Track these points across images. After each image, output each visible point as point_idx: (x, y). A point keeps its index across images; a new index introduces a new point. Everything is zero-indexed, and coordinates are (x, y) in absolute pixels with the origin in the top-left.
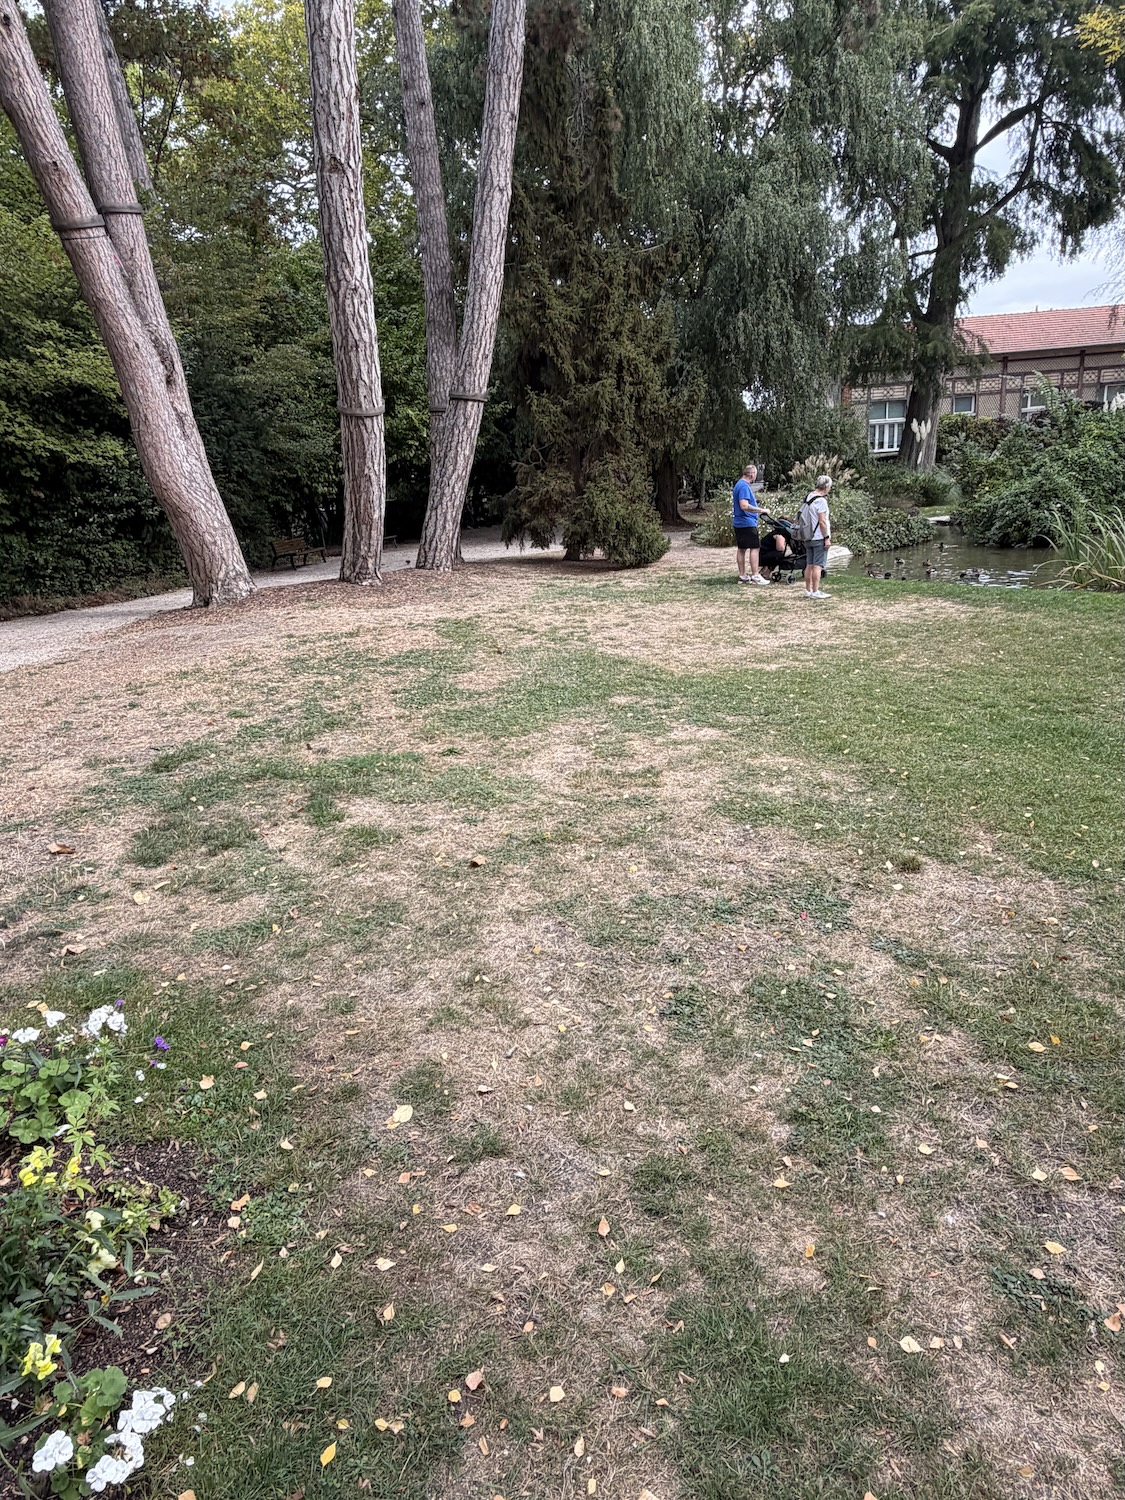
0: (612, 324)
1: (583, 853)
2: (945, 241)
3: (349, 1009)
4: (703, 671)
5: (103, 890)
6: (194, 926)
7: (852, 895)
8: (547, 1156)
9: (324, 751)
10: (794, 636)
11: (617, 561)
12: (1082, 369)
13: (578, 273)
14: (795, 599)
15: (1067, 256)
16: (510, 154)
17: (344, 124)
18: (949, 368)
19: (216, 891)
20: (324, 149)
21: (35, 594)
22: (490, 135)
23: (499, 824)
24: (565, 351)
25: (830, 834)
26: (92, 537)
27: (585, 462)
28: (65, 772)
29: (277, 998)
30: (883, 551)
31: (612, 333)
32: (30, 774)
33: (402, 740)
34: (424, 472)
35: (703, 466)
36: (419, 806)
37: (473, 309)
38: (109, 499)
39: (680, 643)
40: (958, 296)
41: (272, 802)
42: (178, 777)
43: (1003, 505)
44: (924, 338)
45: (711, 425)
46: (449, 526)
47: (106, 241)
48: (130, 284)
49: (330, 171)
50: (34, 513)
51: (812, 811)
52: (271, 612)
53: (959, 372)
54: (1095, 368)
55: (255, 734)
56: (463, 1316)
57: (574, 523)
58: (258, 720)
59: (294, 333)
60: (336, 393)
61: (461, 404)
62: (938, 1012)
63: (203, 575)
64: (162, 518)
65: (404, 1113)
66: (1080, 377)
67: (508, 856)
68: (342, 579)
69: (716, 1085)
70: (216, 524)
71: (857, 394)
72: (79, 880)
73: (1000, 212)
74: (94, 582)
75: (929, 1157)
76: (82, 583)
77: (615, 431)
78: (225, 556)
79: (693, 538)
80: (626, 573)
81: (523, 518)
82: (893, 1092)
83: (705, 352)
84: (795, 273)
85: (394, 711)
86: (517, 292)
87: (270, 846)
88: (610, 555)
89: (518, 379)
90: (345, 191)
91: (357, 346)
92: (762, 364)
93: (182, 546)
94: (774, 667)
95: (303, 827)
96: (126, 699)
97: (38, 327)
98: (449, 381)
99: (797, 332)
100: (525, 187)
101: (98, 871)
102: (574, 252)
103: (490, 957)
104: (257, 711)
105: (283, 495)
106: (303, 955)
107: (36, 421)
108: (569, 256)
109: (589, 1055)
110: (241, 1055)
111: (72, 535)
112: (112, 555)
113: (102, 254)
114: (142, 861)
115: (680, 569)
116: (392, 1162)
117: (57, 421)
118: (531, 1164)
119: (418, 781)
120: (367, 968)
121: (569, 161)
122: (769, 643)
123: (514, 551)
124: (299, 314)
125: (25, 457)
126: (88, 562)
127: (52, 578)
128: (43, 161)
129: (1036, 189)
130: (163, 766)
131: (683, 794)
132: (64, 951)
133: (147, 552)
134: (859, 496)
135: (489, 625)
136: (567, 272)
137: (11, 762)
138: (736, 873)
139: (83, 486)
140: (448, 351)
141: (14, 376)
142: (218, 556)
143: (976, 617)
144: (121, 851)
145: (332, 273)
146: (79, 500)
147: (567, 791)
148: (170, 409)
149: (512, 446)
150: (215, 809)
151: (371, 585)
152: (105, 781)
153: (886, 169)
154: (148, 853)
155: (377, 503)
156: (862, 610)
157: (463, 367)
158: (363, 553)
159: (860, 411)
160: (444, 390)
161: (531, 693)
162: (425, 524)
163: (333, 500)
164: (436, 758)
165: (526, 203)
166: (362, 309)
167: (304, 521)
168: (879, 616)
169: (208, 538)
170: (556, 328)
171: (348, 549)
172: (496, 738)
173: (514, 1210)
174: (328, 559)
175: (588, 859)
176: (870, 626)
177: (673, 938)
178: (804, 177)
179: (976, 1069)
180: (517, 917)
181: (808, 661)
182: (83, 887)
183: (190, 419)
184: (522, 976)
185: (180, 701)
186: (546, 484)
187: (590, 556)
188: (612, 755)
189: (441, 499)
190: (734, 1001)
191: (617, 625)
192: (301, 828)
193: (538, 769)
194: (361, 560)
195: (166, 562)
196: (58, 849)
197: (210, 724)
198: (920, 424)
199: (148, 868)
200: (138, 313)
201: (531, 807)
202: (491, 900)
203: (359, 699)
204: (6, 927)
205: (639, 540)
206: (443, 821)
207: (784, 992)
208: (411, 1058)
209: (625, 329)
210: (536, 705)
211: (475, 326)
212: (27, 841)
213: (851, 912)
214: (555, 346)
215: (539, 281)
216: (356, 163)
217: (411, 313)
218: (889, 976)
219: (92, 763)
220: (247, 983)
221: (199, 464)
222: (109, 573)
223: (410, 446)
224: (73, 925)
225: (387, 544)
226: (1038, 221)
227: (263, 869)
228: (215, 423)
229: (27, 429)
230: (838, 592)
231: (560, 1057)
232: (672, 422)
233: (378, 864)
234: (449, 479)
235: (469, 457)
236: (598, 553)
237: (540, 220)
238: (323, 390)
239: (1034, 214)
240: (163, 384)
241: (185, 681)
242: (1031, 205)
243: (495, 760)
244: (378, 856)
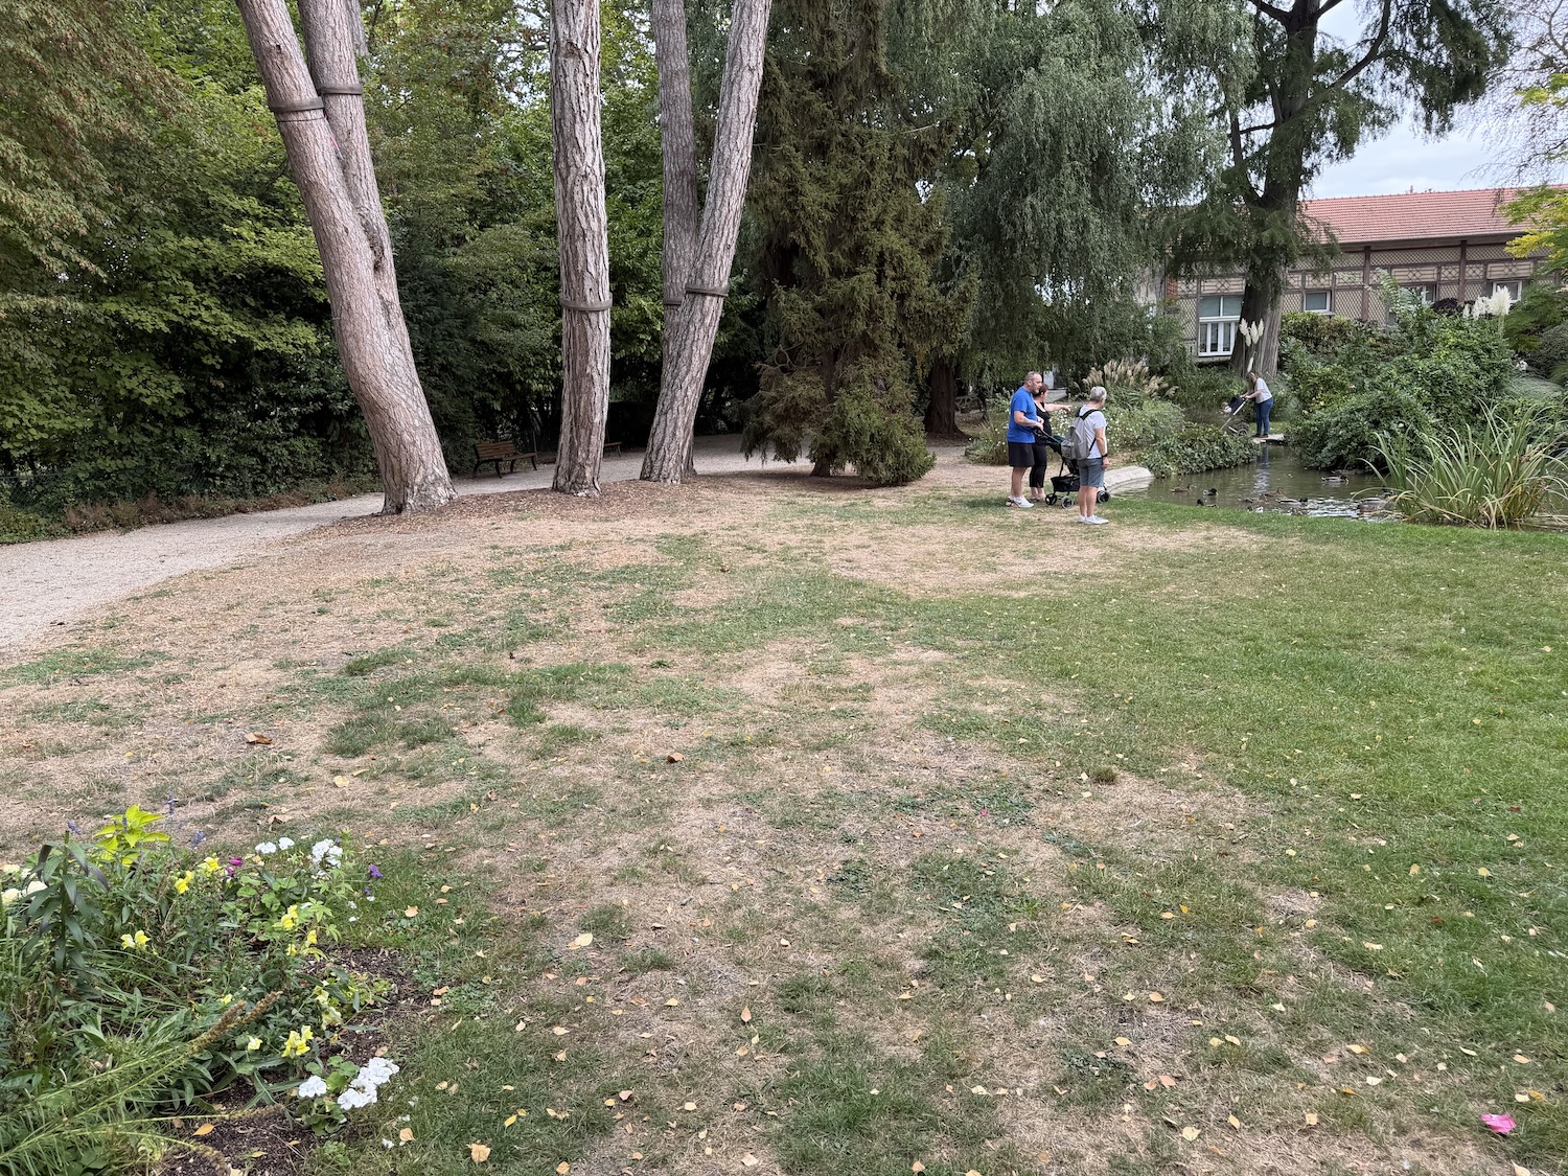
0: (873, 211)
1: (780, 755)
2: (1284, 115)
3: (542, 867)
4: (943, 596)
5: (303, 775)
6: (393, 805)
7: (1037, 799)
8: (706, 972)
9: (528, 661)
10: (1053, 564)
11: (870, 478)
12: (1463, 261)
13: (837, 155)
14: (1066, 524)
15: (1433, 134)
16: (762, 35)
17: (583, 10)
18: (1290, 260)
19: (415, 778)
20: (561, 35)
21: (202, 495)
22: (742, 13)
23: (699, 728)
24: (819, 241)
25: (1034, 748)
26: (272, 432)
27: (838, 365)
28: (255, 673)
29: (472, 859)
30: (1192, 473)
31: (872, 223)
32: (220, 672)
33: (610, 652)
34: (655, 370)
35: (982, 371)
36: (622, 711)
37: (715, 195)
38: (295, 391)
39: (924, 567)
40: (1299, 176)
41: (471, 704)
42: (374, 679)
43: (1337, 423)
44: (1260, 225)
45: (992, 323)
46: (680, 433)
47: (324, 123)
48: (345, 167)
49: (566, 56)
50: (211, 404)
51: (1019, 728)
52: (474, 521)
53: (1301, 265)
54: (1479, 262)
55: (456, 642)
56: (622, 1061)
57: (824, 433)
58: (458, 629)
59: (513, 210)
60: (558, 277)
61: (699, 299)
62: (1087, 888)
63: (397, 479)
64: (354, 412)
65: (585, 939)
66: (1462, 272)
67: (706, 754)
68: (556, 488)
69: (867, 932)
70: (417, 423)
71: (1181, 286)
72: (279, 765)
73: (1352, 82)
74: (268, 483)
75: (1038, 984)
76: (255, 484)
77: (873, 331)
78: (424, 458)
79: (967, 454)
80: (881, 492)
81: (765, 426)
82: (1025, 943)
83: (988, 240)
84: (1093, 155)
85: (604, 625)
86: (767, 175)
87: (469, 742)
88: (862, 470)
89: (766, 269)
90: (580, 77)
91: (584, 236)
92: (1053, 255)
93: (377, 446)
94: (1022, 594)
95: (503, 727)
96: (313, 606)
97: (237, 204)
98: (686, 271)
99: (1095, 221)
100: (780, 63)
101: (296, 760)
102: (832, 132)
103: (676, 833)
104: (457, 621)
105: (491, 391)
106: (499, 829)
107: (224, 304)
108: (827, 137)
109: (757, 907)
110: (442, 895)
111: (249, 430)
112: (291, 453)
113: (318, 136)
114: (341, 751)
115: (944, 488)
116: (572, 971)
117: (245, 304)
118: (692, 976)
119: (623, 690)
120: (560, 839)
121: (831, 35)
122: (1025, 569)
123: (755, 464)
124: (520, 188)
125: (208, 343)
126: (264, 460)
127: (223, 478)
128: (267, 45)
129: (1395, 59)
130: (357, 669)
131: (890, 708)
132: (271, 820)
133: (331, 450)
134: (1167, 408)
135: (716, 543)
136: (824, 154)
137: (199, 661)
138: (930, 777)
139: (266, 375)
140: (687, 238)
141: (205, 256)
142: (416, 458)
143: (1269, 548)
144: (319, 744)
145: (561, 159)
146: (261, 390)
147: (775, 703)
148: (376, 297)
149: (761, 342)
150: (413, 709)
151: (588, 496)
152: (297, 681)
153: (1202, 41)
154: (346, 745)
155: (598, 405)
156: (1141, 538)
157: (702, 258)
158: (580, 460)
159: (1188, 306)
160: (680, 281)
161: (752, 611)
162: (652, 431)
163: (548, 399)
164: (644, 670)
165: (782, 82)
166: (591, 197)
167: (513, 422)
168: (1159, 544)
169: (406, 437)
170: (809, 217)
171: (564, 455)
172: (708, 653)
173: (673, 1002)
174: (540, 467)
175: (785, 759)
176: (1144, 554)
177: (851, 823)
178: (1105, 49)
179: (1105, 929)
180: (707, 804)
181: (1062, 589)
182: (284, 771)
183: (396, 308)
184: (705, 848)
185: (373, 609)
186: (793, 389)
187: (839, 471)
188: (826, 672)
189: (672, 403)
190: (899, 872)
191: (858, 547)
192: (502, 727)
193: (749, 683)
194: (578, 468)
195: (351, 464)
196: (255, 739)
197: (406, 632)
198: (1250, 325)
199: (345, 758)
200: (350, 196)
201: (734, 716)
202: (683, 791)
203: (567, 611)
204: (213, 800)
205: (897, 454)
206: (645, 725)
207: (946, 868)
208: (595, 902)
209: (889, 219)
210: (755, 623)
211: (717, 214)
212: (223, 732)
213: (1033, 813)
214: (807, 236)
215: (791, 166)
216: (594, 49)
217: (647, 188)
218: (1052, 862)
219: (283, 665)
220: (446, 846)
221: (402, 357)
222: (287, 473)
223: (642, 341)
224: (277, 801)
225: (609, 451)
226: (1396, 94)
227: (461, 760)
228: (419, 309)
229: (214, 312)
230: (1119, 518)
231: (729, 908)
232: (938, 322)
233: (577, 759)
234: (682, 381)
235: (705, 357)
236: (849, 469)
237: (795, 99)
238: (543, 274)
239: (1393, 85)
240: (371, 271)
241: (377, 589)
242: (1388, 76)
243: (706, 675)
244: (577, 752)
